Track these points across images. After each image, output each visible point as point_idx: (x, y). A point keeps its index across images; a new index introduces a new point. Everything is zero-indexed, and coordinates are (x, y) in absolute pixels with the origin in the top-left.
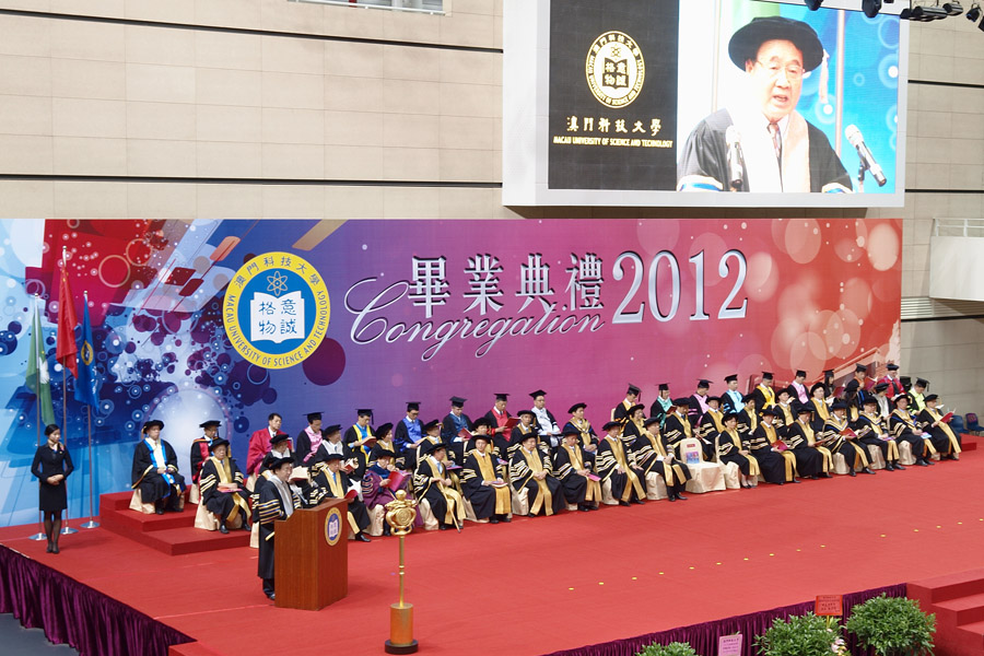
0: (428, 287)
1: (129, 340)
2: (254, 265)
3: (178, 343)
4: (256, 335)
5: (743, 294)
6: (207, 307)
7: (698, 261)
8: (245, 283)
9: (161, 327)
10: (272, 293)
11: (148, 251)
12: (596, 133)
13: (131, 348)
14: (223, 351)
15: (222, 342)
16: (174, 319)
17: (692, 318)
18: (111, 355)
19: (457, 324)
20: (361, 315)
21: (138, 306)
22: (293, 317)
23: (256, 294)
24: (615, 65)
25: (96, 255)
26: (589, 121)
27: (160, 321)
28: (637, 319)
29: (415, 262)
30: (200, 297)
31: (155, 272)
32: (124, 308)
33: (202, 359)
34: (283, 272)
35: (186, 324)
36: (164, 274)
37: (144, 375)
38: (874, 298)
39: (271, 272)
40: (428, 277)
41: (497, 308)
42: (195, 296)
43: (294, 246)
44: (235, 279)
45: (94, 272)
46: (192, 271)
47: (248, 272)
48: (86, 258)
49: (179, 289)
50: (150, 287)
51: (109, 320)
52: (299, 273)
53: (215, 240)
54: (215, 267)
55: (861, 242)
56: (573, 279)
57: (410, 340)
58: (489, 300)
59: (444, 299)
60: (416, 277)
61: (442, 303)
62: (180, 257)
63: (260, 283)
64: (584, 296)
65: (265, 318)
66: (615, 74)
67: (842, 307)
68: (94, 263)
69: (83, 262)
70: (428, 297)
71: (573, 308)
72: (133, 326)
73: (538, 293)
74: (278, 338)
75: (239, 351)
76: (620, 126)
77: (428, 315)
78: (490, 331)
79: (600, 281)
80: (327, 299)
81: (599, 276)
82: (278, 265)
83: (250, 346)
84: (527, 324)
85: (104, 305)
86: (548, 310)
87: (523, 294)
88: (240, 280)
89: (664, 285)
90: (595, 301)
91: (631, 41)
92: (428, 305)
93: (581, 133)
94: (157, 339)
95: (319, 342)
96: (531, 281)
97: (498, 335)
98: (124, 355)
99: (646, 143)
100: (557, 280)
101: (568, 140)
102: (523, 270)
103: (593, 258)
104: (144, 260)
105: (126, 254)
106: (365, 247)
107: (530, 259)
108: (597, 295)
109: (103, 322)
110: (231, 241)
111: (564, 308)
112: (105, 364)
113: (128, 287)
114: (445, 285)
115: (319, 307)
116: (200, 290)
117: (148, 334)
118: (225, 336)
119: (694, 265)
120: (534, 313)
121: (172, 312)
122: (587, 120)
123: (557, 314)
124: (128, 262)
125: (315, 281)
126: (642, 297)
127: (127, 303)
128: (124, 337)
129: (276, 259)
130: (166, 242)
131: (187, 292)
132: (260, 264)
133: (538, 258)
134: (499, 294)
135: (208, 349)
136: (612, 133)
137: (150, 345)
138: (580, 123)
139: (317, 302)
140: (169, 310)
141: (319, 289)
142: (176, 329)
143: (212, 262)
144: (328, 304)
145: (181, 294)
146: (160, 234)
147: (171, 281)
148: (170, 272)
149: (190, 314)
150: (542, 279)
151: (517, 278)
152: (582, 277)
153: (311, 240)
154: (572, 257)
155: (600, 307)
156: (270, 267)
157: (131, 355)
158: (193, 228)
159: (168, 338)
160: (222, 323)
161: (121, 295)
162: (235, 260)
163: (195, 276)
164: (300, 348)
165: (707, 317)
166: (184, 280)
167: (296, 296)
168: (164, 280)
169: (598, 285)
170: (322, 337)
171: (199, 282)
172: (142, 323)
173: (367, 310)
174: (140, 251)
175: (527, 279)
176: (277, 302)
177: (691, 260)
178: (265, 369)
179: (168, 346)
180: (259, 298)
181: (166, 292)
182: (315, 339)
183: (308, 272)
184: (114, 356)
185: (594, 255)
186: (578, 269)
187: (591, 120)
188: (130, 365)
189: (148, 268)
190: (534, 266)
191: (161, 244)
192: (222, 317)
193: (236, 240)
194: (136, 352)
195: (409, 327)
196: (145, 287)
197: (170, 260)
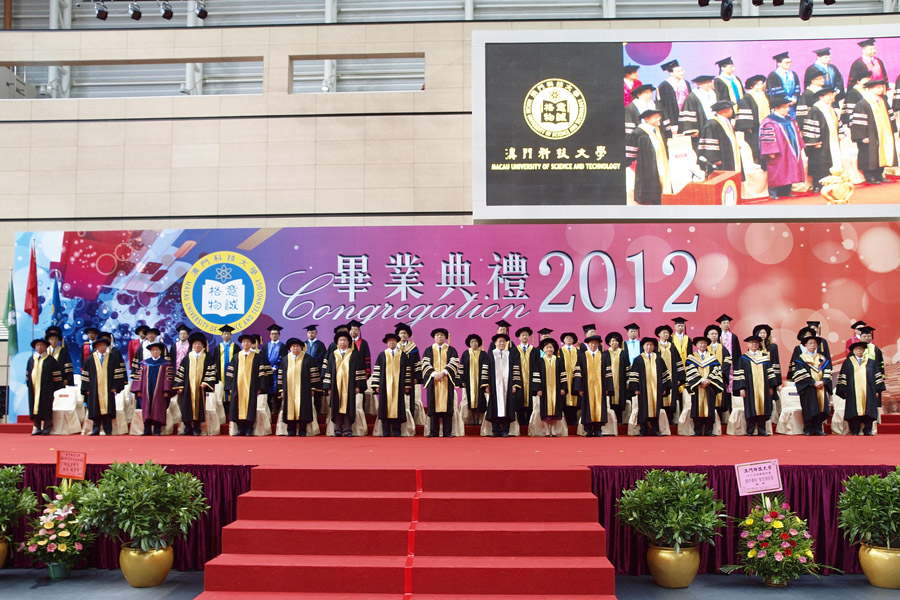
0: (352, 278)
1: (114, 310)
2: (207, 260)
3: (148, 314)
4: (206, 310)
5: (693, 290)
6: (170, 289)
7: (638, 260)
8: (199, 274)
9: (137, 302)
10: (220, 281)
11: (130, 251)
12: (536, 159)
13: (114, 316)
14: (181, 320)
15: (180, 314)
16: (145, 297)
17: (631, 311)
18: (101, 320)
19: (378, 307)
20: (292, 298)
21: (121, 288)
22: (235, 298)
23: (207, 281)
24: (554, 105)
25: (95, 254)
26: (528, 151)
27: (136, 298)
28: (568, 308)
29: (340, 259)
30: (165, 283)
31: (134, 265)
32: (111, 289)
33: (165, 325)
34: (228, 265)
35: (154, 301)
36: (140, 267)
37: (123, 335)
38: (871, 298)
39: (219, 266)
40: (352, 270)
41: (417, 295)
42: (162, 281)
43: (239, 247)
44: (191, 270)
45: (93, 265)
46: (160, 265)
47: (201, 265)
48: (89, 256)
49: (150, 276)
50: (130, 275)
51: (101, 296)
52: (241, 266)
53: (178, 243)
54: (177, 262)
55: (848, 244)
56: (495, 274)
57: (335, 318)
58: (410, 290)
59: (366, 288)
60: (340, 270)
61: (365, 290)
62: (152, 255)
63: (210, 273)
64: (507, 288)
65: (213, 298)
66: (554, 113)
67: (826, 306)
68: (93, 260)
69: (86, 258)
70: (352, 285)
71: (496, 297)
72: (117, 301)
73: (459, 284)
74: (223, 313)
75: (192, 321)
76: (561, 153)
77: (352, 299)
78: (410, 314)
79: (526, 276)
80: (264, 285)
81: (524, 271)
82: (225, 260)
83: (201, 317)
84: (448, 310)
85: (99, 287)
86: (470, 299)
87: (444, 284)
88: (195, 271)
89: (597, 281)
90: (520, 293)
91: (571, 85)
92: (352, 292)
93: (519, 160)
94: (133, 310)
95: (256, 317)
96: (452, 274)
97: (419, 318)
98: (110, 320)
99: (591, 166)
100: (480, 274)
101: (506, 167)
102: (444, 266)
103: (517, 257)
104: (126, 257)
105: (115, 253)
106: (296, 247)
107: (451, 257)
108: (522, 287)
109: (97, 298)
110: (190, 244)
111: (487, 298)
112: (97, 325)
113: (115, 275)
114: (368, 277)
115: (256, 291)
116: (166, 277)
117: (127, 307)
118: (183, 310)
119: (632, 264)
120: (456, 300)
121: (145, 293)
122: (525, 151)
123: (478, 302)
124: (116, 258)
125: (254, 272)
126: (572, 289)
127: (113, 285)
128: (110, 308)
129: (224, 257)
130: (143, 245)
131: (156, 279)
132: (211, 260)
133: (459, 257)
134: (420, 284)
135: (169, 318)
136: (553, 158)
137: (128, 314)
138: (519, 152)
139: (255, 287)
140: (143, 291)
141: (258, 278)
142: (147, 304)
143: (175, 258)
144: (264, 289)
145: (152, 280)
146: (139, 239)
147: (145, 271)
148: (144, 266)
149: (157, 294)
150: (463, 273)
151: (438, 272)
152: (505, 272)
153: (252, 243)
154: (495, 256)
155: (525, 297)
156: (219, 262)
157: (115, 320)
158: (162, 236)
159: (141, 310)
160: (180, 301)
161: (109, 280)
162: (191, 257)
163: (162, 268)
164: (241, 321)
165: (649, 310)
166: (154, 271)
167: (238, 283)
168: (141, 270)
169: (523, 279)
170: (258, 314)
171: (165, 272)
172: (123, 299)
173: (297, 294)
174: (125, 251)
175: (448, 273)
176: (223, 287)
177: (628, 259)
178: (212, 335)
179: (141, 315)
180: (209, 284)
181: (141, 279)
182: (253, 315)
183: (248, 266)
184: (103, 320)
185: (518, 253)
186: (501, 265)
187: (530, 150)
188: (114, 327)
189: (129, 263)
190: (455, 263)
191: (139, 246)
192: (180, 296)
193: (194, 243)
194: (118, 318)
195: (334, 307)
196: (127, 274)
197: (145, 257)
